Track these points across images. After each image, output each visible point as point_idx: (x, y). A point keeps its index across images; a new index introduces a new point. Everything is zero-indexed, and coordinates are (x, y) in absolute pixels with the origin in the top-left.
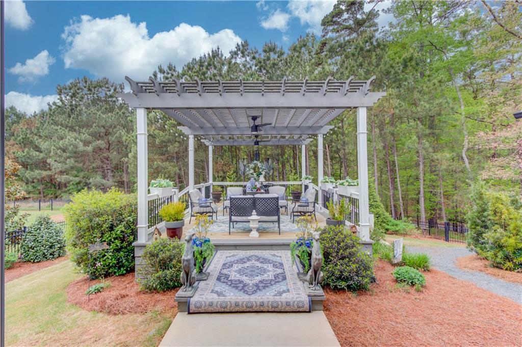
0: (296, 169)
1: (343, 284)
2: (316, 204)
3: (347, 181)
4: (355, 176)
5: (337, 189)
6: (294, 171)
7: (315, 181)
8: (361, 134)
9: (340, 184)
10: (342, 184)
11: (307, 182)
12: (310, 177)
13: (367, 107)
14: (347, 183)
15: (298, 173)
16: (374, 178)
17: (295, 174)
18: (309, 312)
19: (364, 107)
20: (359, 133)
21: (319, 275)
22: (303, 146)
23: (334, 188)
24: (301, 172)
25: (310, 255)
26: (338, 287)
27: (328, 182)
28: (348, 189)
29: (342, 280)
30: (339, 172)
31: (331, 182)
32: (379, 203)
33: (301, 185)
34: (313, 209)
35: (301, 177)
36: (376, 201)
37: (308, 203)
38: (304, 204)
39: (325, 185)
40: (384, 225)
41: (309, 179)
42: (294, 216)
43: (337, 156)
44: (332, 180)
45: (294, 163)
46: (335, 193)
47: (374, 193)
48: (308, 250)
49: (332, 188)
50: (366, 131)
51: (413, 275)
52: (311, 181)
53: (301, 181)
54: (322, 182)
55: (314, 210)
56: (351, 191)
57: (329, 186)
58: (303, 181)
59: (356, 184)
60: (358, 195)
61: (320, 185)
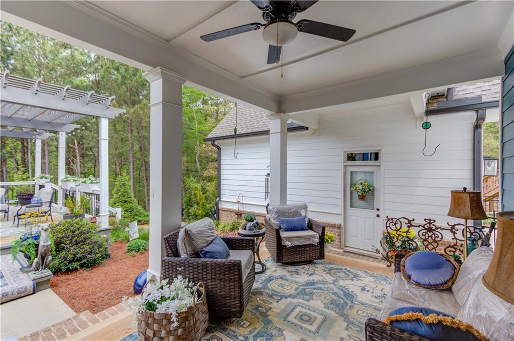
0: (26, 166)
1: (75, 265)
2: (53, 204)
3: (90, 179)
4: (96, 175)
5: (80, 187)
6: (23, 169)
7: (55, 180)
8: (102, 140)
9: (83, 182)
10: (85, 182)
11: (43, 181)
12: (47, 176)
13: (109, 119)
14: (90, 181)
15: (30, 171)
16: (128, 176)
17: (24, 172)
18: (34, 293)
19: (107, 118)
20: (101, 139)
21: (47, 260)
22: (37, 141)
23: (76, 186)
24: (34, 171)
25: (37, 246)
26: (71, 268)
27: (70, 181)
28: (90, 186)
29: (75, 262)
30: (93, 170)
31: (74, 180)
32: (133, 198)
33: (34, 186)
34: (49, 208)
35: (33, 176)
36: (129, 197)
37: (42, 203)
38: (35, 204)
39: (67, 183)
40: (137, 217)
41: (47, 178)
42: (19, 219)
43: (91, 153)
44: (75, 179)
45: (24, 160)
46: (78, 191)
47: (128, 190)
48: (36, 242)
49: (74, 186)
50: (107, 138)
51: (140, 244)
52: (49, 180)
53: (34, 180)
54: (62, 181)
55: (50, 210)
56: (94, 188)
57: (71, 185)
58: (36, 181)
59: (98, 181)
60: (99, 191)
61: (60, 184)
